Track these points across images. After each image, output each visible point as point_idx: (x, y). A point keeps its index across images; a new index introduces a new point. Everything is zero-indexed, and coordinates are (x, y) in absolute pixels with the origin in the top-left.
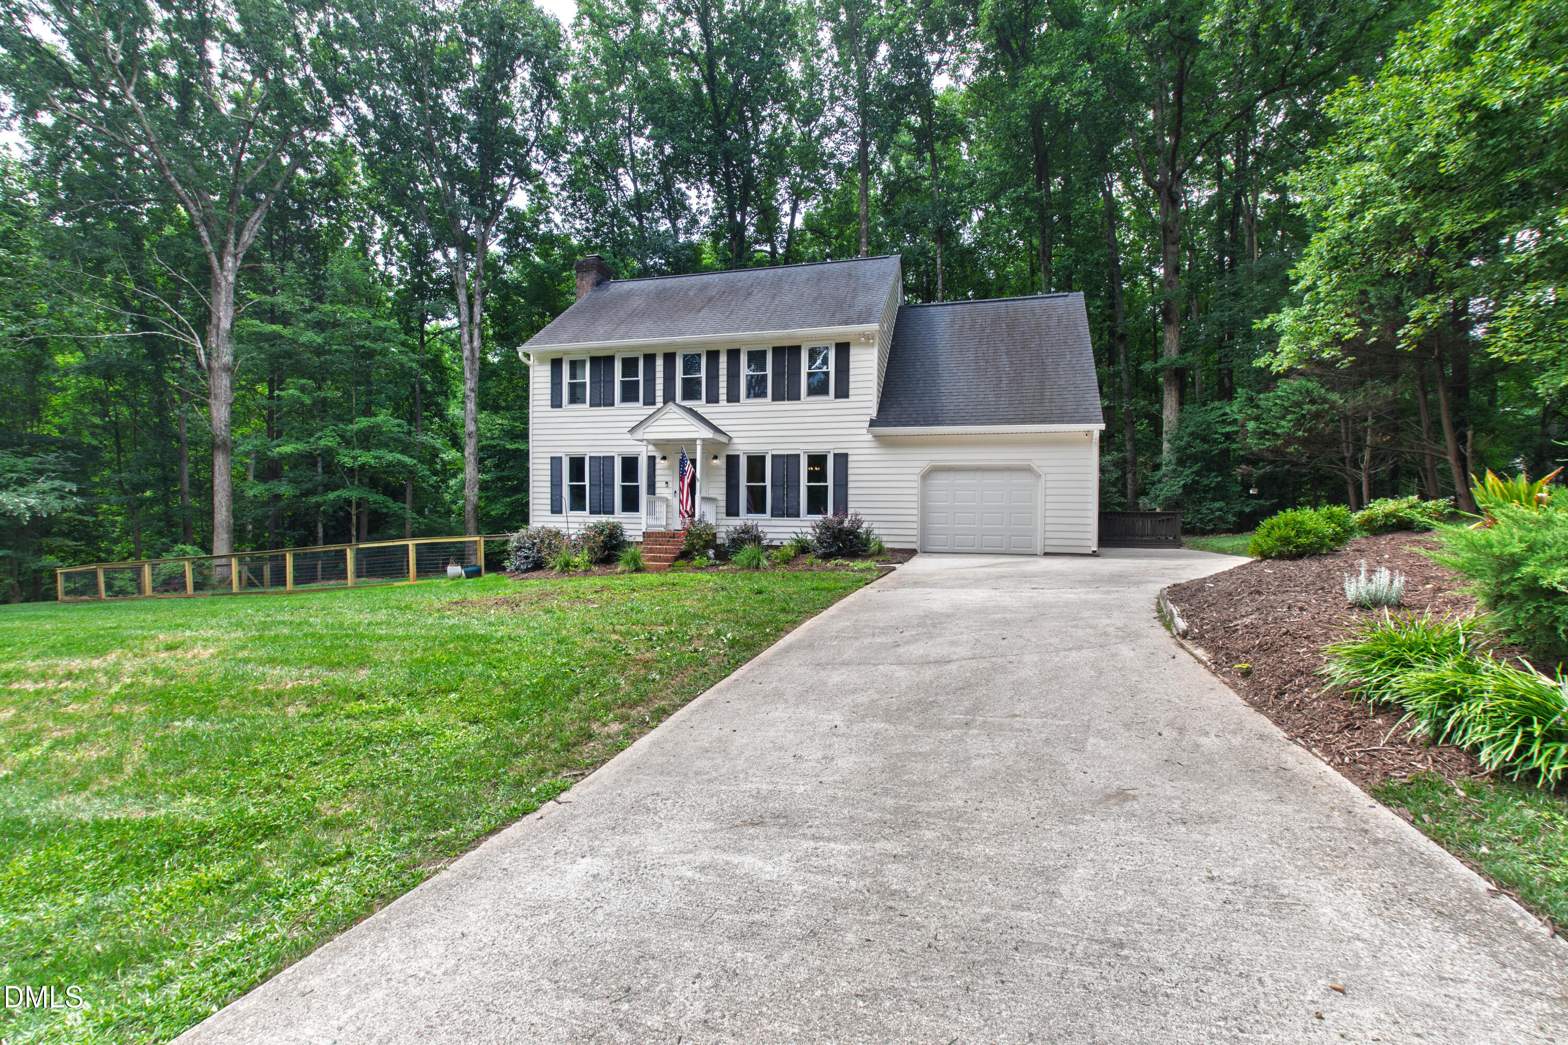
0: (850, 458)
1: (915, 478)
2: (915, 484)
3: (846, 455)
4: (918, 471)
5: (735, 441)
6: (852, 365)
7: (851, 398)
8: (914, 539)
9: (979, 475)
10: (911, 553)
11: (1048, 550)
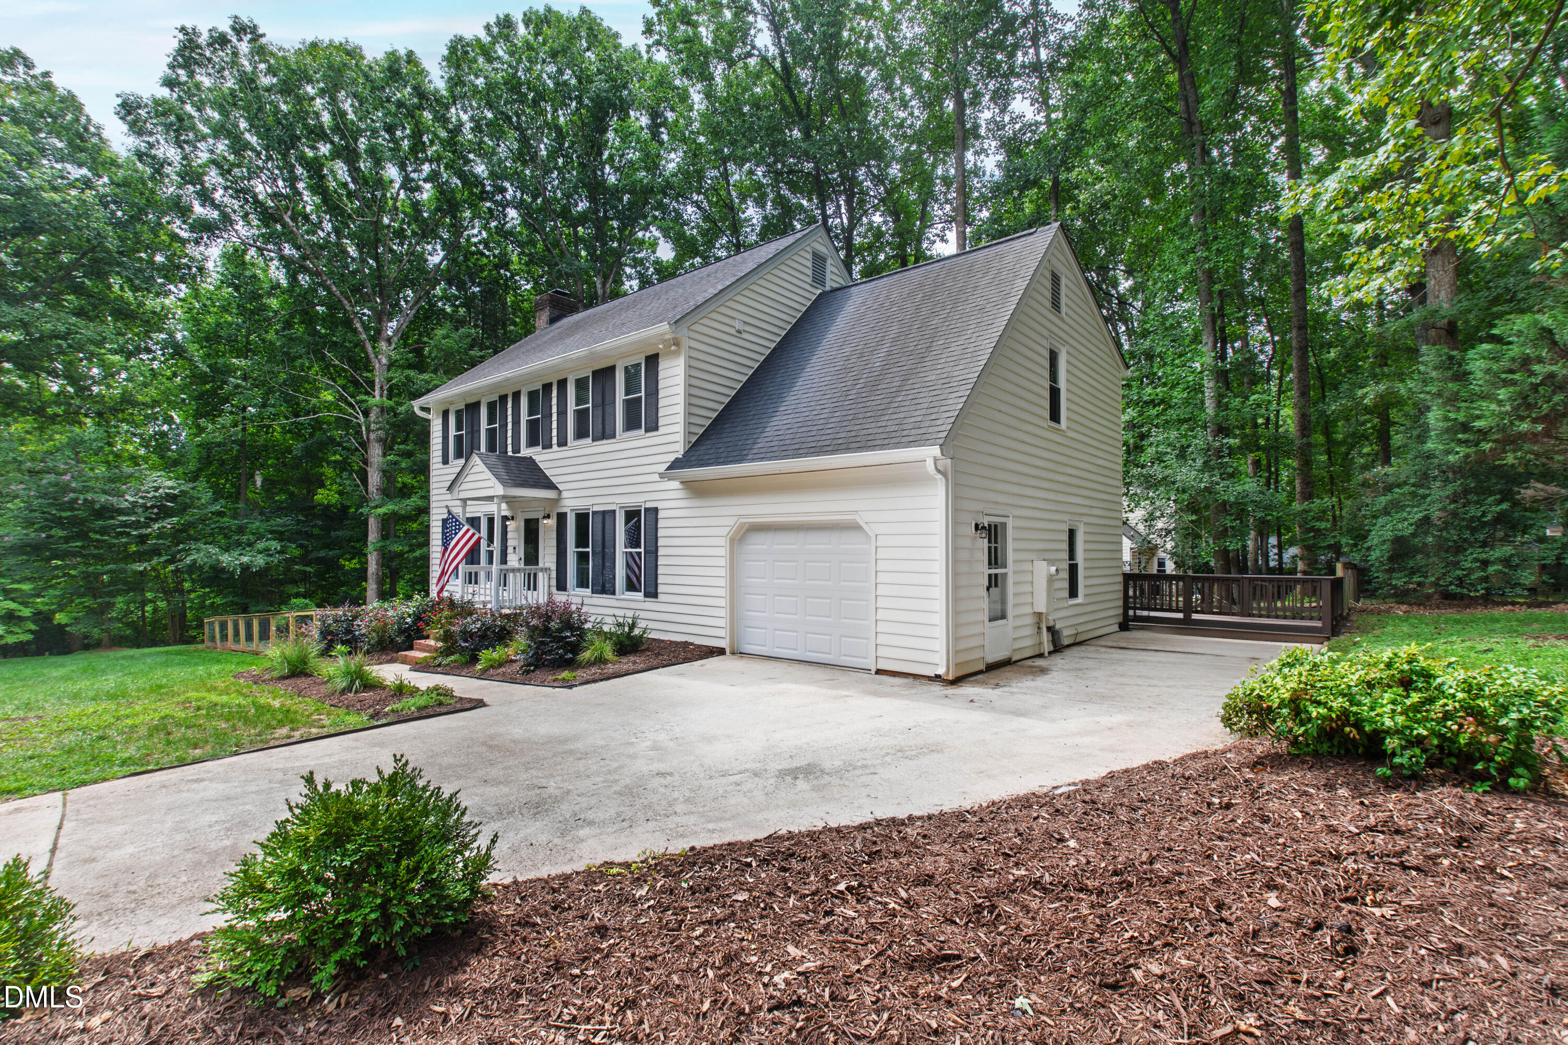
0: (661, 514)
1: (722, 541)
2: (722, 551)
3: (656, 510)
4: (724, 531)
5: (565, 494)
6: (661, 384)
7: (662, 430)
8: (721, 633)
9: (801, 537)
10: (721, 652)
11: (883, 665)
